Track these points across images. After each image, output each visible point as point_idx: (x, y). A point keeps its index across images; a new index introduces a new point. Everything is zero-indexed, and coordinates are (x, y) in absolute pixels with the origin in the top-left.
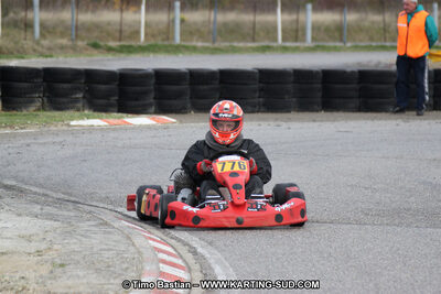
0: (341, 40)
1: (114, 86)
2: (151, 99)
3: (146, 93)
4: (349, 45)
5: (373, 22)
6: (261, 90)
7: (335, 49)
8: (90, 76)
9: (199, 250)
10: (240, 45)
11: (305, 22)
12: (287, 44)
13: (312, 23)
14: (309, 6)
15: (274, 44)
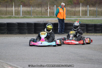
4: (32, 16)
10: (3, 16)
11: (20, 10)
12: (16, 16)
13: (22, 10)
14: (21, 6)
15: (12, 16)
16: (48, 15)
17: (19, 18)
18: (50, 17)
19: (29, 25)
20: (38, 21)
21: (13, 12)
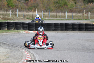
0: (72, 18)
1: (27, 26)
2: (34, 28)
3: (33, 27)
4: (73, 19)
5: (78, 15)
6: (54, 27)
7: (71, 20)
8: (23, 24)
9: (35, 55)
10: (54, 19)
11: (66, 15)
12: (62, 19)
13: (67, 15)
14: (67, 12)
15: (60, 19)
16: (83, 19)
17: (64, 20)
18: (85, 20)
19: (61, 24)
20: (74, 22)
21: (60, 17)
